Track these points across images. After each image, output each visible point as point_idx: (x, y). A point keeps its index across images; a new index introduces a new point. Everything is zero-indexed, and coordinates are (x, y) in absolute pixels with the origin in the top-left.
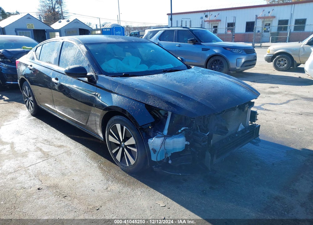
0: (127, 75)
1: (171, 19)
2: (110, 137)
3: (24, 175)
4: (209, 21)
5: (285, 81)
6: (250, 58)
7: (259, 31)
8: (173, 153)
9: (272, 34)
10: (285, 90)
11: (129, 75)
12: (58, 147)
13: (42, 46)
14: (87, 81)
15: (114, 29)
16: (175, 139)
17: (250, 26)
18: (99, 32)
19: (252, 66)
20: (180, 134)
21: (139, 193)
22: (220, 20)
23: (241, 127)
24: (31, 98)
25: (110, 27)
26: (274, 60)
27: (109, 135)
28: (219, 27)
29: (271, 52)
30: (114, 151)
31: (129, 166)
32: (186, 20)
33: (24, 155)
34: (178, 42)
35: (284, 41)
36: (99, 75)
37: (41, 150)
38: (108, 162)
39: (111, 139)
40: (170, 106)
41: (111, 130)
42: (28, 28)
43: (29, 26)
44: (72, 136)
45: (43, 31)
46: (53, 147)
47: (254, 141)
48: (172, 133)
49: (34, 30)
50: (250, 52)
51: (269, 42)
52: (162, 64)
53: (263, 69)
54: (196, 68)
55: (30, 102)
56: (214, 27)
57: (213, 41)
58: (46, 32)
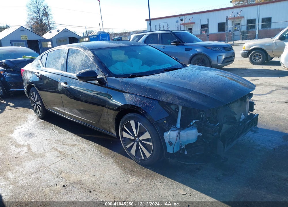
0: (134, 76)
1: (150, 24)
2: (124, 133)
3: (47, 174)
4: (184, 24)
5: (263, 74)
6: (229, 55)
7: (230, 31)
8: (187, 144)
9: (242, 33)
10: (265, 82)
11: (135, 75)
12: (72, 146)
13: (47, 54)
14: (98, 84)
15: (100, 36)
16: (189, 132)
17: (222, 27)
18: (87, 39)
19: (231, 62)
20: (192, 127)
21: (159, 184)
22: (194, 23)
23: (243, 117)
24: (39, 103)
25: (97, 34)
26: (250, 56)
27: (123, 132)
28: (194, 29)
29: (246, 49)
30: (128, 146)
31: (145, 159)
32: (163, 24)
33: (42, 156)
34: (162, 44)
35: (254, 38)
36: (109, 77)
37: (57, 150)
38: (122, 157)
39: (125, 135)
40: (183, 101)
41: (125, 127)
42: (22, 39)
43: (23, 37)
44: (82, 135)
45: (36, 42)
46: (67, 146)
47: (253, 129)
48: (185, 126)
49: (28, 41)
50: (228, 49)
51: (240, 40)
52: (160, 64)
53: (240, 64)
54: (192, 66)
55: (38, 106)
56: (189, 29)
57: (194, 41)
58: (38, 42)
